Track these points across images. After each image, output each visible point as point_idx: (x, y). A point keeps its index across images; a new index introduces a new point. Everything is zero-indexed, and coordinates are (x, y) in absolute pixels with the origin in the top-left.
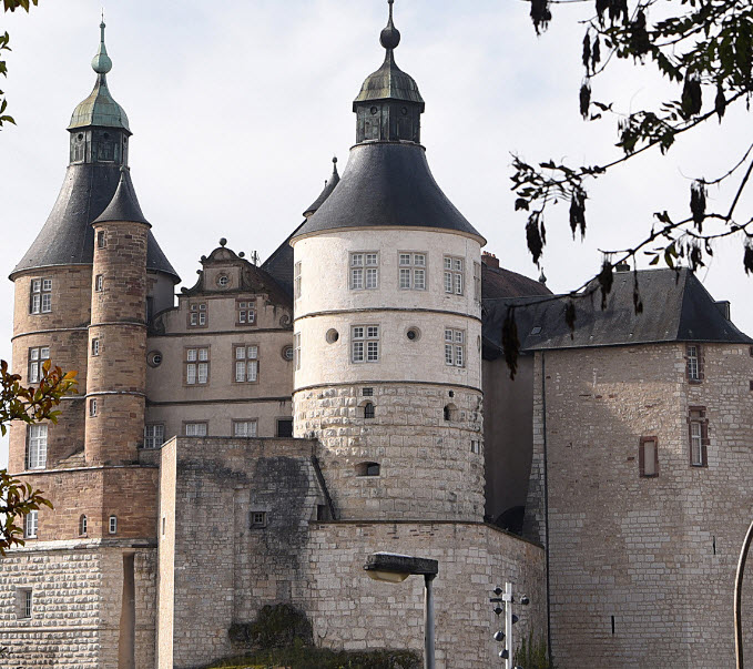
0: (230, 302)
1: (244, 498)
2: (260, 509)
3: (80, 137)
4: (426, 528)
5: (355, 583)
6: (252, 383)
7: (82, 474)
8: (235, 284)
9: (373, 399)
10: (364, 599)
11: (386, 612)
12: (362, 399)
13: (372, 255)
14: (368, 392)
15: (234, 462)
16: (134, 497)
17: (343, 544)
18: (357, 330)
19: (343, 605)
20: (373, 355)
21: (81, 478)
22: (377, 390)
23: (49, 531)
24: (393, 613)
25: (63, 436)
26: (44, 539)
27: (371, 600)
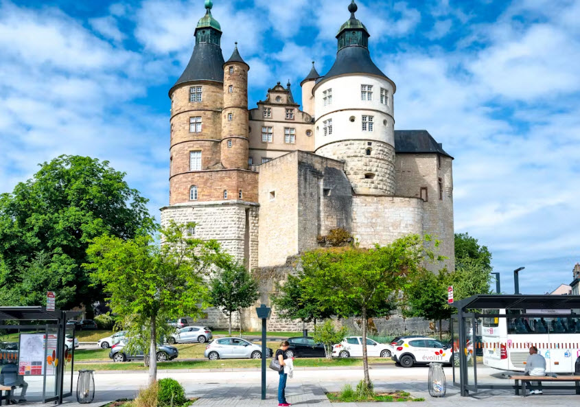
0: (282, 110)
1: (321, 183)
2: (328, 188)
3: (204, 32)
4: (407, 199)
5: (374, 221)
6: (293, 144)
7: (224, 172)
8: (285, 102)
9: (371, 146)
10: (378, 228)
11: (388, 233)
12: (367, 146)
13: (370, 87)
14: (370, 144)
15: (318, 166)
16: (249, 184)
17: (368, 205)
18: (364, 117)
19: (368, 230)
20: (371, 129)
21: (223, 174)
22: (373, 143)
23: (205, 197)
24: (392, 234)
25: (210, 157)
26: (202, 200)
27: (382, 228)
